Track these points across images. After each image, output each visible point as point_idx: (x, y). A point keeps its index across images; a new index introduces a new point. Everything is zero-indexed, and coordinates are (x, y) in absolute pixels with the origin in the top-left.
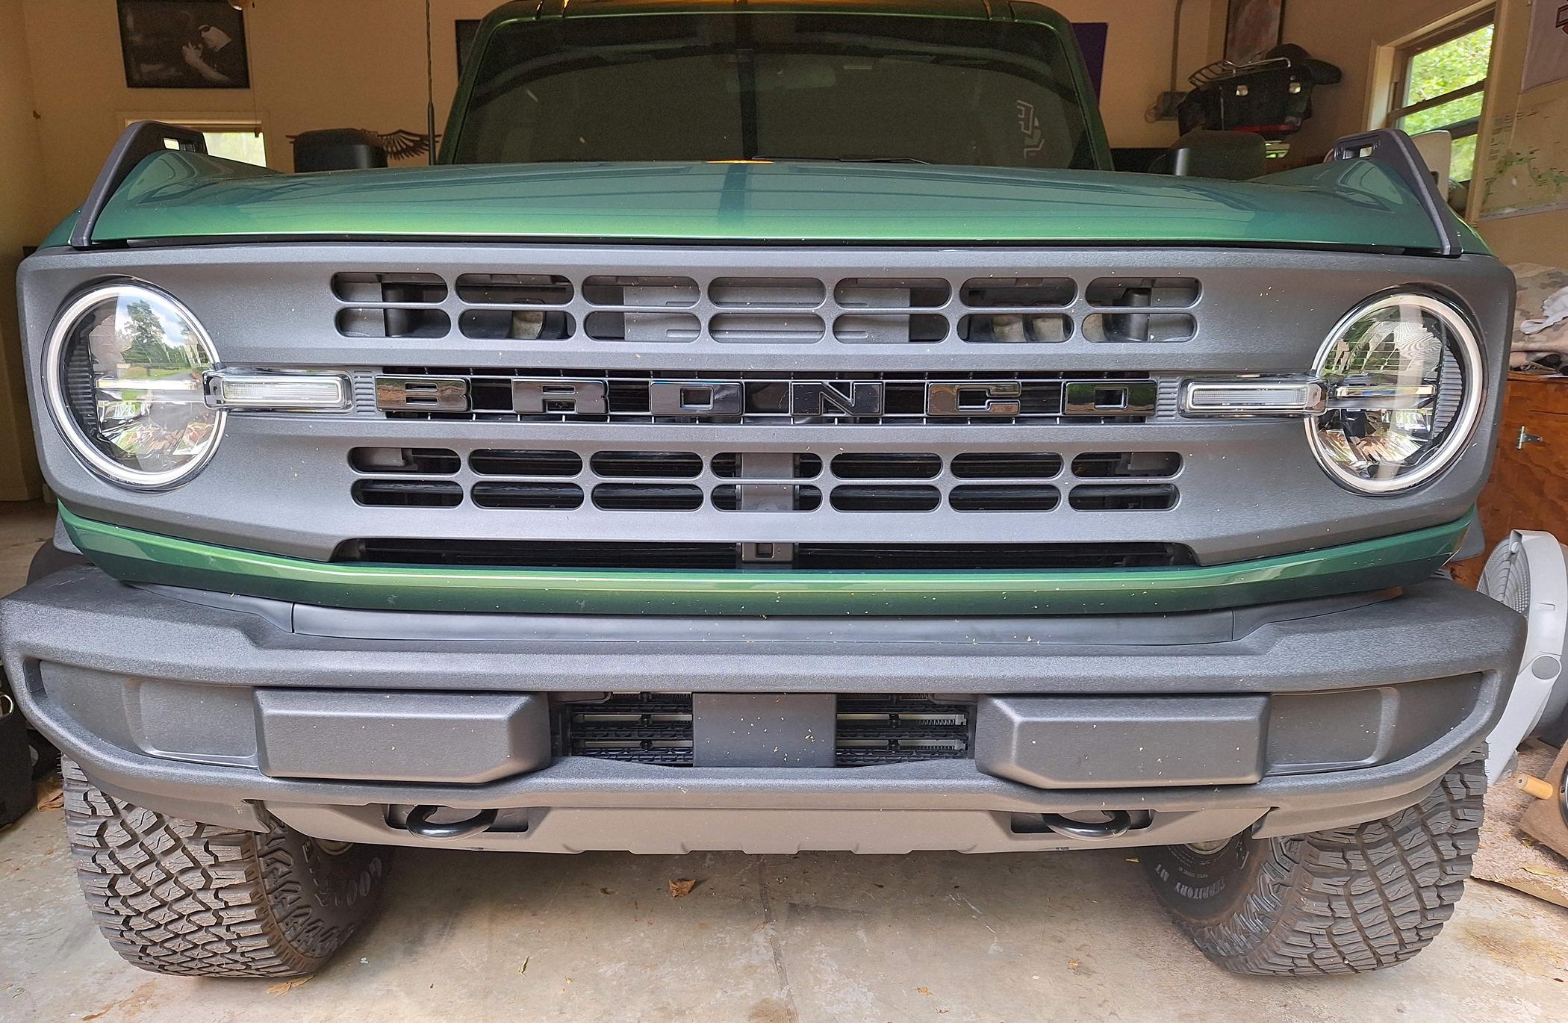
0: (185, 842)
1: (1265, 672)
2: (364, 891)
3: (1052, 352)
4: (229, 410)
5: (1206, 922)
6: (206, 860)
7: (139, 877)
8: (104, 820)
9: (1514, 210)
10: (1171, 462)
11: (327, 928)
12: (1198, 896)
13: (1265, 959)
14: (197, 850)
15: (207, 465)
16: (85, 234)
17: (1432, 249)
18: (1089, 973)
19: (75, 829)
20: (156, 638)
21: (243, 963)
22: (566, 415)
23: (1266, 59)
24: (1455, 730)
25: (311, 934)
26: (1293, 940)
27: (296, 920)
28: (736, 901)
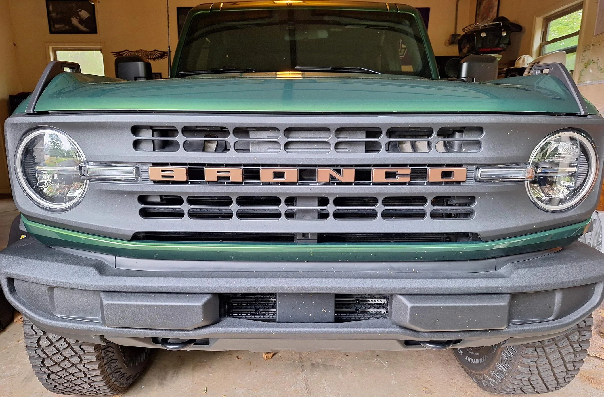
0: (72, 345)
1: (510, 285)
2: (143, 359)
3: (423, 157)
4: (90, 180)
5: (479, 373)
6: (80, 352)
7: (53, 359)
8: (40, 336)
9: (591, 82)
10: (471, 200)
11: (128, 376)
12: (475, 362)
13: (503, 389)
14: (77, 349)
15: (81, 201)
16: (32, 109)
17: (577, 113)
18: (431, 393)
19: (28, 340)
20: (61, 271)
21: (95, 391)
22: (226, 182)
23: (493, 22)
24: (585, 306)
25: (122, 379)
26: (514, 382)
27: (116, 374)
28: (290, 362)
